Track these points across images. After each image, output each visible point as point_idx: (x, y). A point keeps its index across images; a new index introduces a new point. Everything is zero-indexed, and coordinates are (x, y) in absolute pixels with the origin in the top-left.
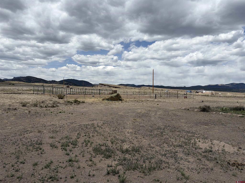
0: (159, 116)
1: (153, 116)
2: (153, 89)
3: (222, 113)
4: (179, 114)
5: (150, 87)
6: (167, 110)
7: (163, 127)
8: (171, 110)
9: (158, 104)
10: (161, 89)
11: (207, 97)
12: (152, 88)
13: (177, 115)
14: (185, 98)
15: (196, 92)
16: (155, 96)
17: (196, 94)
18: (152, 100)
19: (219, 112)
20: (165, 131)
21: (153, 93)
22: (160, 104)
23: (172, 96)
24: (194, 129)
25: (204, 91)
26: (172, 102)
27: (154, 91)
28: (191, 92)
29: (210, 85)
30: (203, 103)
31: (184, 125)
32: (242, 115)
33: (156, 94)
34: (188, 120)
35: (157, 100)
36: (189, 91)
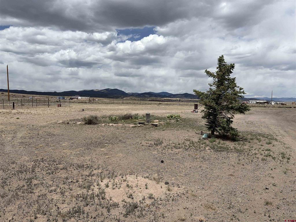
0: (20, 141)
1: (10, 141)
2: (9, 96)
3: (113, 124)
4: (56, 132)
5: (4, 93)
6: (35, 127)
7: (30, 165)
8: (41, 127)
9: (18, 118)
10: (21, 95)
11: (85, 104)
12: (8, 93)
13: (54, 135)
14: (58, 107)
15: (70, 98)
16: (12, 104)
17: (71, 101)
18: (8, 111)
19: (109, 124)
20: (35, 176)
21: (9, 100)
22: (22, 117)
23: (40, 104)
24: (87, 159)
25: (80, 98)
26: (41, 113)
27: (11, 98)
28: (64, 98)
29: (85, 90)
30: (83, 112)
31: (68, 152)
32: (134, 125)
33: (14, 103)
34: (72, 142)
35: (17, 112)
36: (61, 97)
